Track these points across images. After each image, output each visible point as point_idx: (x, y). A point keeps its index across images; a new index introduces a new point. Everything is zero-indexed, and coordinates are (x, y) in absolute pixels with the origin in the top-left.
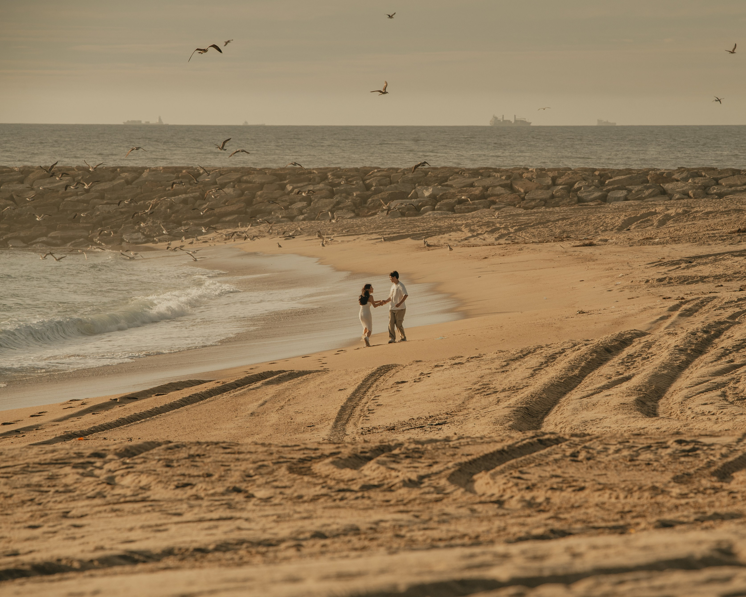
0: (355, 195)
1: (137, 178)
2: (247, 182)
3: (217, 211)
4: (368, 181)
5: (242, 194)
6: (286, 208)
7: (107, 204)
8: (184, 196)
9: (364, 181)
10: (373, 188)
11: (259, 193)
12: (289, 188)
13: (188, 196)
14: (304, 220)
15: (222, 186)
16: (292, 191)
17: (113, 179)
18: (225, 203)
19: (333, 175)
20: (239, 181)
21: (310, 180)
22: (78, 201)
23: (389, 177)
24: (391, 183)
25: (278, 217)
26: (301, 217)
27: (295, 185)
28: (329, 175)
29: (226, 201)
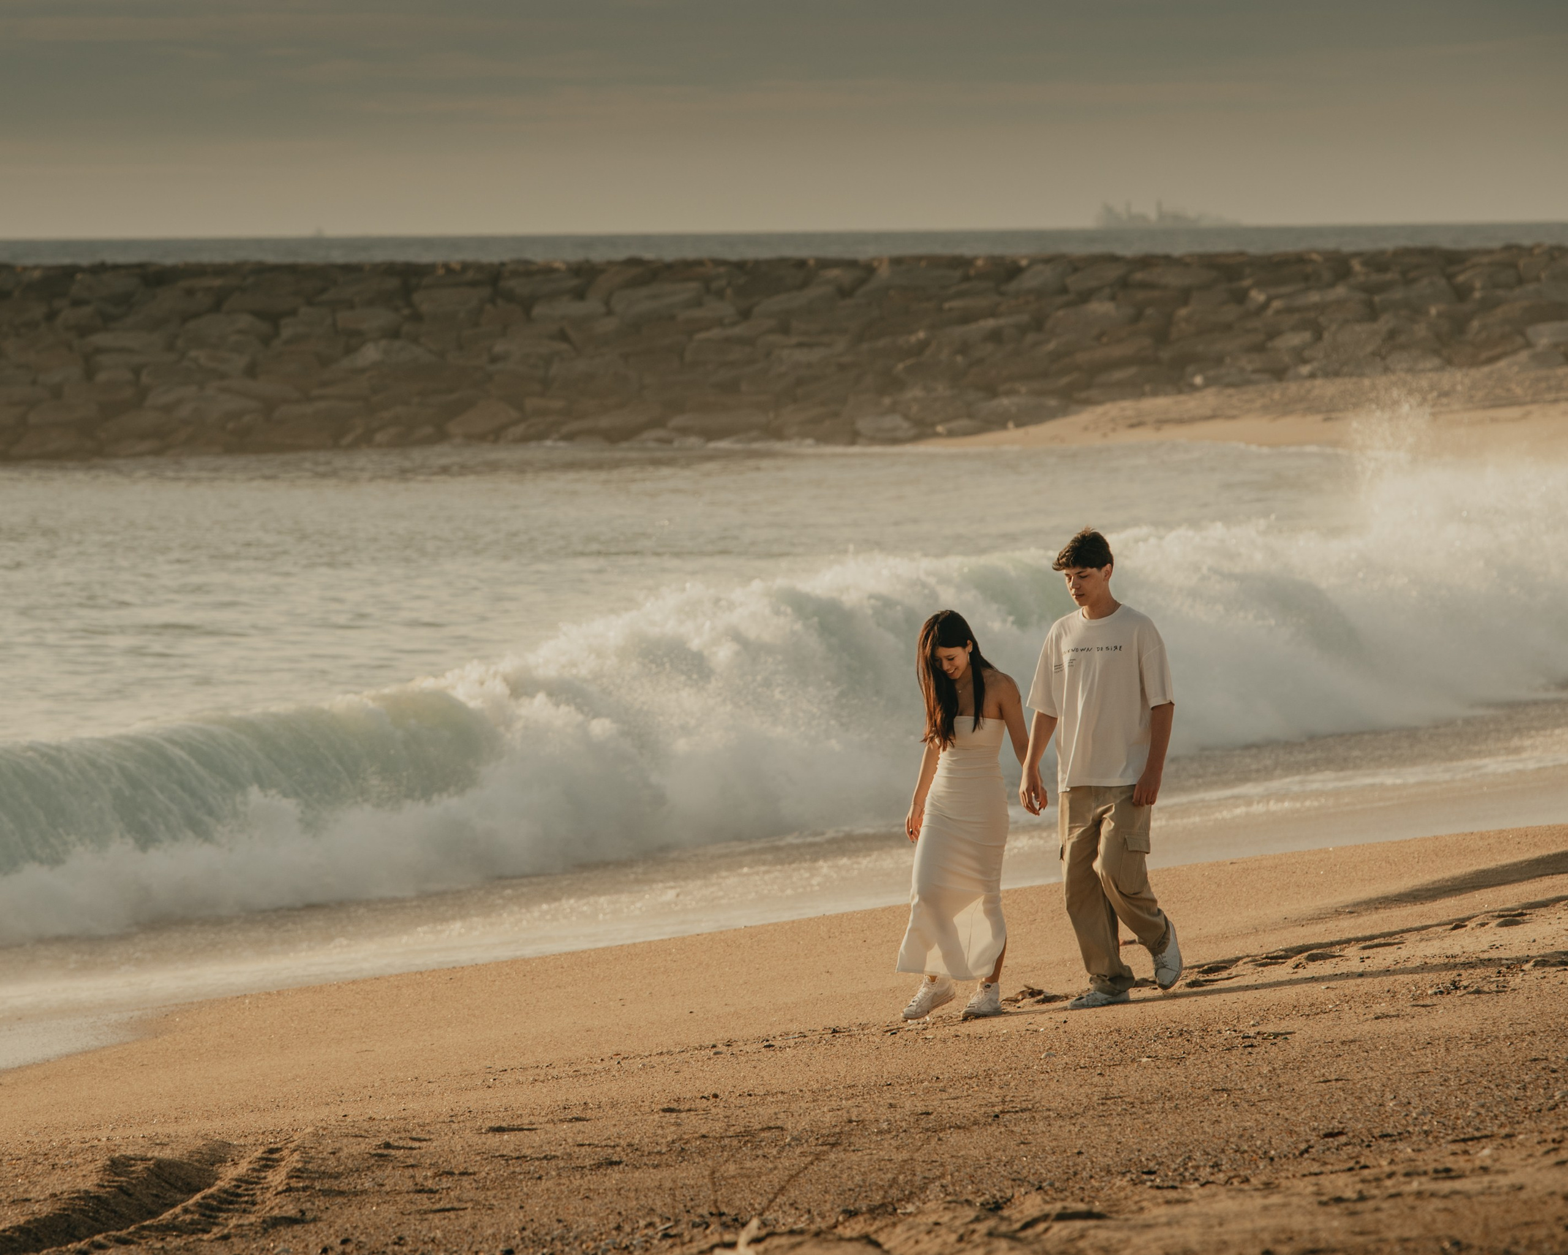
0: (1433, 311)
1: (863, 281)
2: (1144, 286)
3: (1081, 357)
4: (1461, 278)
5: (1137, 317)
6: (1259, 348)
7: (800, 345)
8: (990, 323)
9: (1450, 277)
10: (1477, 295)
11: (1183, 312)
12: (1258, 296)
13: (1002, 321)
14: (1312, 376)
15: (1085, 297)
16: (1265, 306)
17: (804, 285)
18: (1099, 338)
19: (1365, 264)
20: (1124, 284)
21: (1306, 278)
22: (728, 340)
23: (1514, 266)
24: (1521, 281)
25: (1242, 370)
26: (1305, 370)
27: (1273, 291)
28: (1356, 265)
29: (1102, 334)
